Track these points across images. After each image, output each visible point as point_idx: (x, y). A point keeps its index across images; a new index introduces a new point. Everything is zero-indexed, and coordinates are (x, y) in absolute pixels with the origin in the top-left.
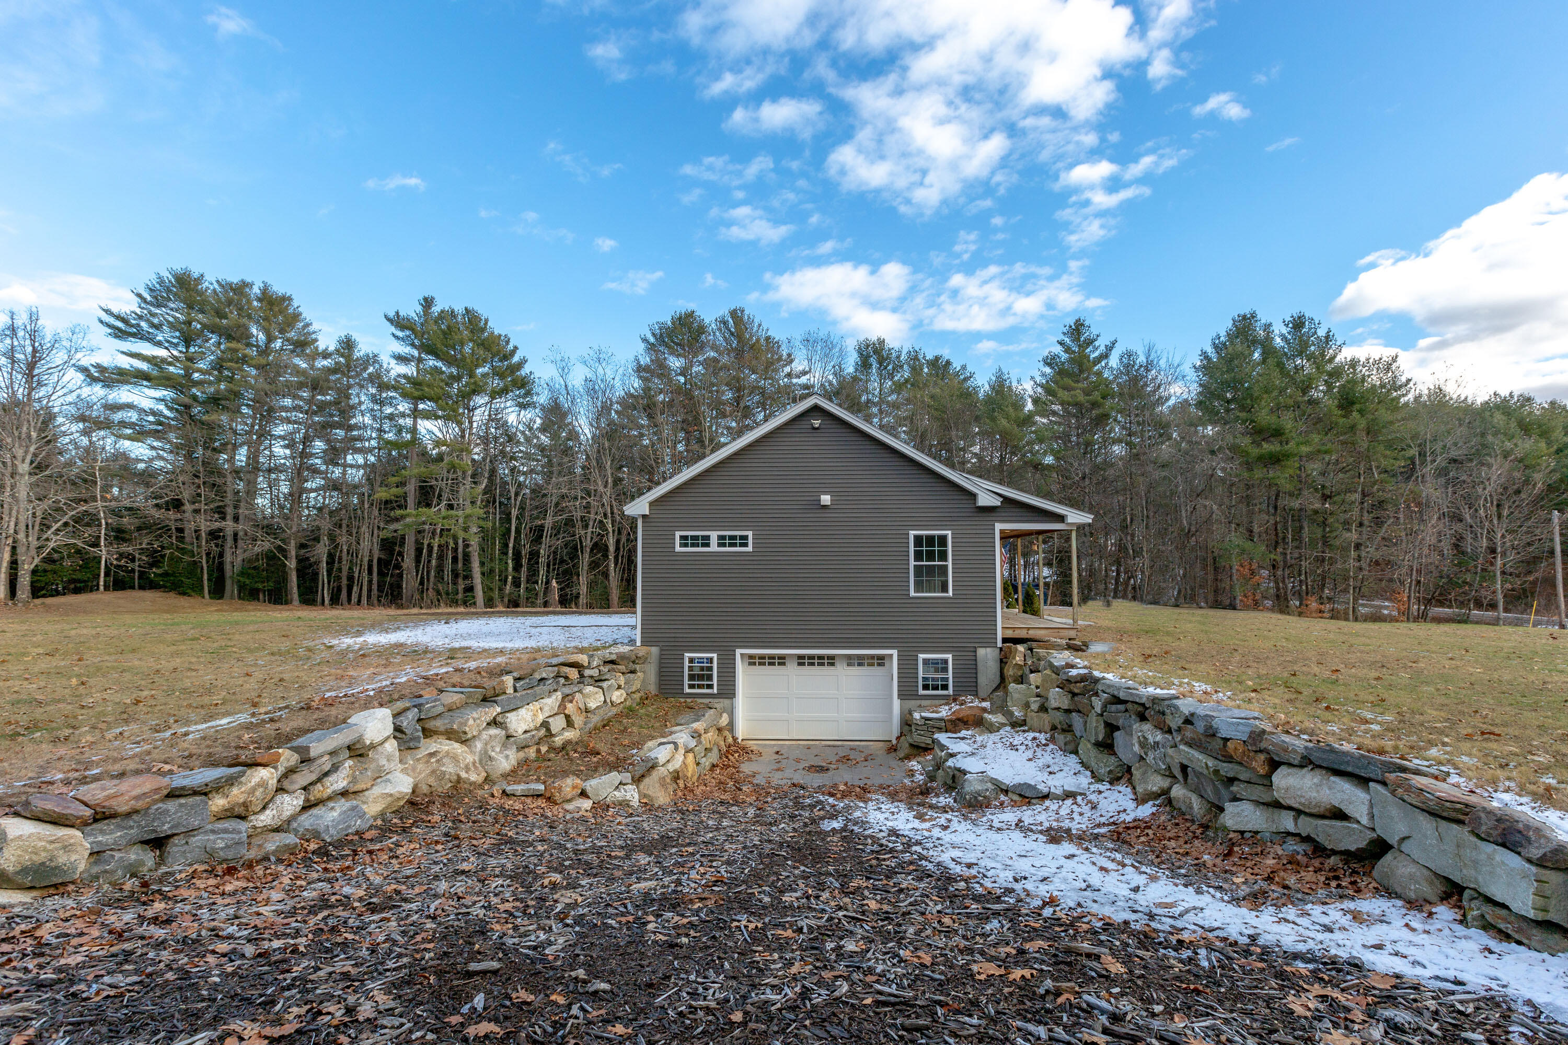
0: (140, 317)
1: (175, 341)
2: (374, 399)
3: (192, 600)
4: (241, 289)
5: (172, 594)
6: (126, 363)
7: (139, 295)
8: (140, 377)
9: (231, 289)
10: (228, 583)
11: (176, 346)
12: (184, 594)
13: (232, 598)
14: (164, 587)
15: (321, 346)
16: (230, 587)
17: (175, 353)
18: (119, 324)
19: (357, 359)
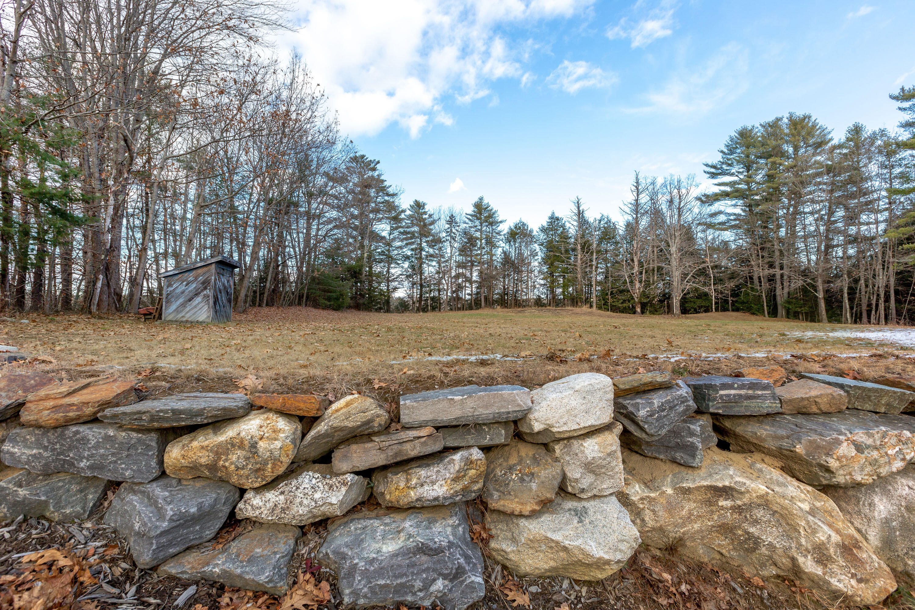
0: (723, 163)
1: (741, 170)
2: (883, 166)
3: (758, 317)
4: (775, 125)
5: (747, 314)
6: (717, 190)
7: (722, 152)
8: (726, 195)
9: (770, 126)
10: (779, 308)
11: (741, 173)
12: (753, 314)
13: (782, 317)
14: (743, 309)
15: (835, 142)
16: (781, 311)
17: (742, 177)
18: (713, 170)
19: (866, 139)
